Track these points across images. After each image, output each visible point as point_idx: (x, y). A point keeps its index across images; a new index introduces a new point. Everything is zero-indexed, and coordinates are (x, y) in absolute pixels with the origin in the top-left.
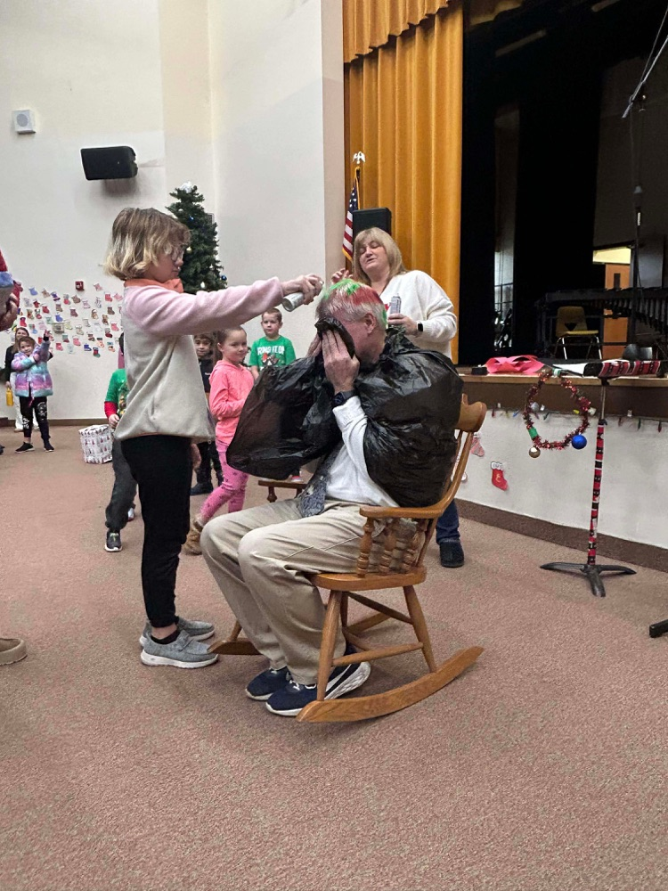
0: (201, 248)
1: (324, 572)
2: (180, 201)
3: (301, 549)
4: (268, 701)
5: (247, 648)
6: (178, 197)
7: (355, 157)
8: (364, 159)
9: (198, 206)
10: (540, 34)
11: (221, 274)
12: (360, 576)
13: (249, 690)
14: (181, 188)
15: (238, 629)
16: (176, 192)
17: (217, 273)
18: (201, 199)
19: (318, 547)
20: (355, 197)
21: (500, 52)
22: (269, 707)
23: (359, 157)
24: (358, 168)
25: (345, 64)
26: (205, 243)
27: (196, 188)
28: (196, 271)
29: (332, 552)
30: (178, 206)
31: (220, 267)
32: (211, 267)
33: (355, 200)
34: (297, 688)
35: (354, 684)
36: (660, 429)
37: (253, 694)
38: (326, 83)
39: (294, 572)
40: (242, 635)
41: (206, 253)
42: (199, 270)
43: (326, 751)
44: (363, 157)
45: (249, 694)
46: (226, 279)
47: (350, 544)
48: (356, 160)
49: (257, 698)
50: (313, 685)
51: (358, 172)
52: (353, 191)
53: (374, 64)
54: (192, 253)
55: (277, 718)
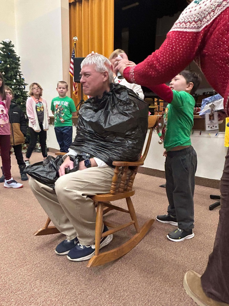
0: (13, 66)
1: (98, 194)
2: (4, 46)
3: (87, 184)
4: (68, 255)
5: (54, 230)
6: (3, 45)
7: (74, 38)
8: (77, 39)
9: (12, 49)
10: (137, 4)
11: (22, 77)
12: (113, 194)
13: (56, 250)
14: (5, 41)
15: (49, 221)
16: (2, 42)
17: (20, 77)
18: (13, 46)
19: (95, 182)
20: (74, 53)
21: (124, 9)
22: (69, 258)
23: (75, 38)
24: (75, 42)
25: (69, 3)
26: (15, 64)
27: (11, 42)
28: (11, 75)
29: (100, 184)
30: (3, 48)
31: (22, 74)
32: (18, 74)
33: (74, 54)
34: (82, 247)
35: (107, 242)
36: (200, 134)
37: (58, 253)
38: (62, 9)
39: (85, 197)
40: (51, 225)
41: (15, 68)
42: (13, 74)
43: (101, 278)
44: (77, 38)
45: (56, 252)
46: (24, 79)
47: (108, 180)
48: (74, 39)
49: (61, 254)
50: (89, 246)
51: (75, 44)
52: (73, 51)
53: (80, 5)
54: (10, 68)
55: (73, 262)
